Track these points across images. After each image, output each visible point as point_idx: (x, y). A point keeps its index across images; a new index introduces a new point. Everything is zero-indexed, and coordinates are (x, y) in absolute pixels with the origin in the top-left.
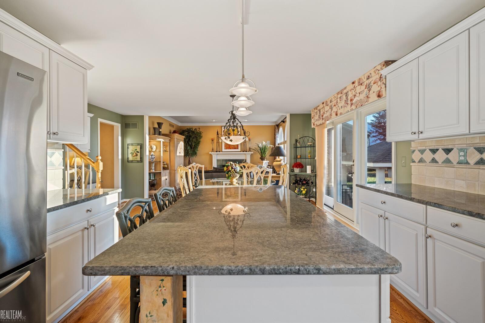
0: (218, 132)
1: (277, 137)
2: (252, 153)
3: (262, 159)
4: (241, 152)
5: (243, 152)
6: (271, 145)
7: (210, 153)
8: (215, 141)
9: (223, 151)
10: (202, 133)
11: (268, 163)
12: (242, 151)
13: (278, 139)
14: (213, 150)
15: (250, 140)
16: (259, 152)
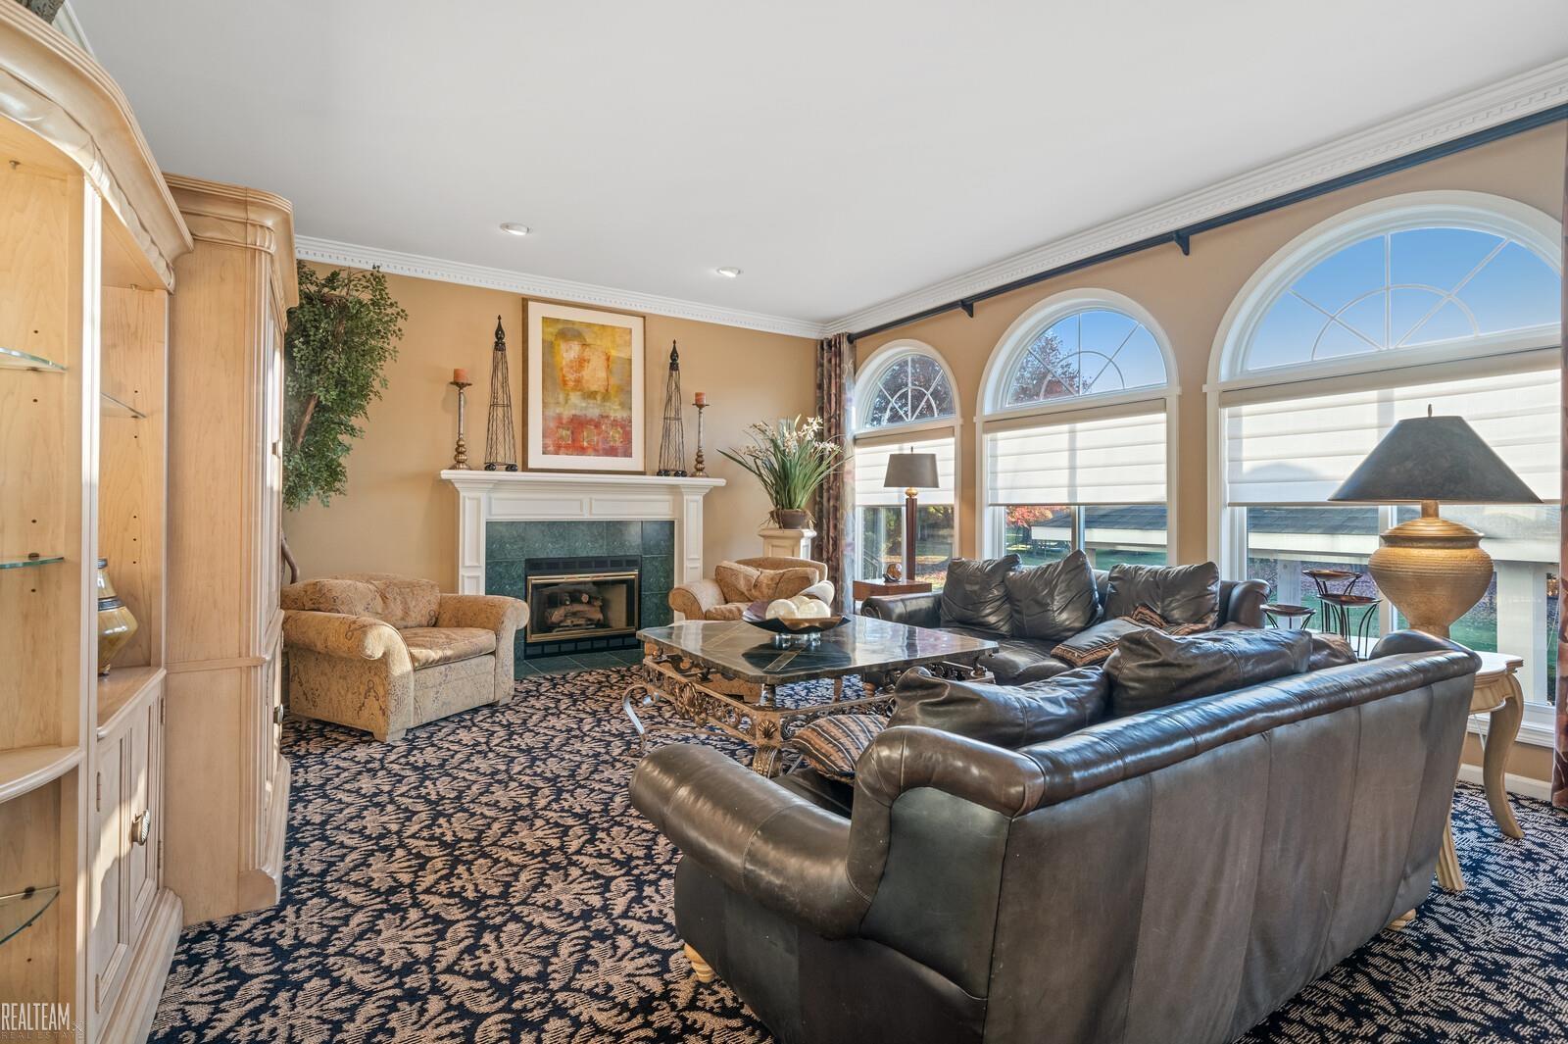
0: (499, 332)
2: (719, 482)
3: (784, 518)
4: (643, 473)
5: (662, 474)
6: (826, 444)
7: (446, 474)
8: (479, 394)
9: (530, 466)
10: (402, 314)
12: (654, 466)
13: (855, 411)
14: (459, 453)
15: (700, 406)
16: (760, 475)
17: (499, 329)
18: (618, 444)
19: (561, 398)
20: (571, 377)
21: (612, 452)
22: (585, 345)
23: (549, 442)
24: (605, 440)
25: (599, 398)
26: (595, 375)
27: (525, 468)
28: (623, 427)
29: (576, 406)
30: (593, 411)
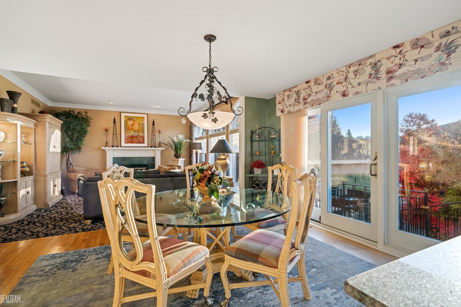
0: (114, 120)
2: (164, 149)
3: (177, 156)
4: (148, 147)
5: (151, 147)
6: (187, 140)
7: (103, 148)
8: (111, 132)
9: (122, 146)
10: (91, 119)
11: (184, 161)
12: (150, 145)
13: (195, 132)
14: (106, 144)
15: (160, 133)
16: (172, 148)
18: (141, 141)
19: (129, 132)
20: (131, 128)
21: (140, 143)
22: (134, 121)
23: (126, 141)
24: (139, 140)
25: (137, 132)
26: (136, 127)
27: (121, 147)
28: (142, 137)
29: (132, 133)
30: (136, 135)
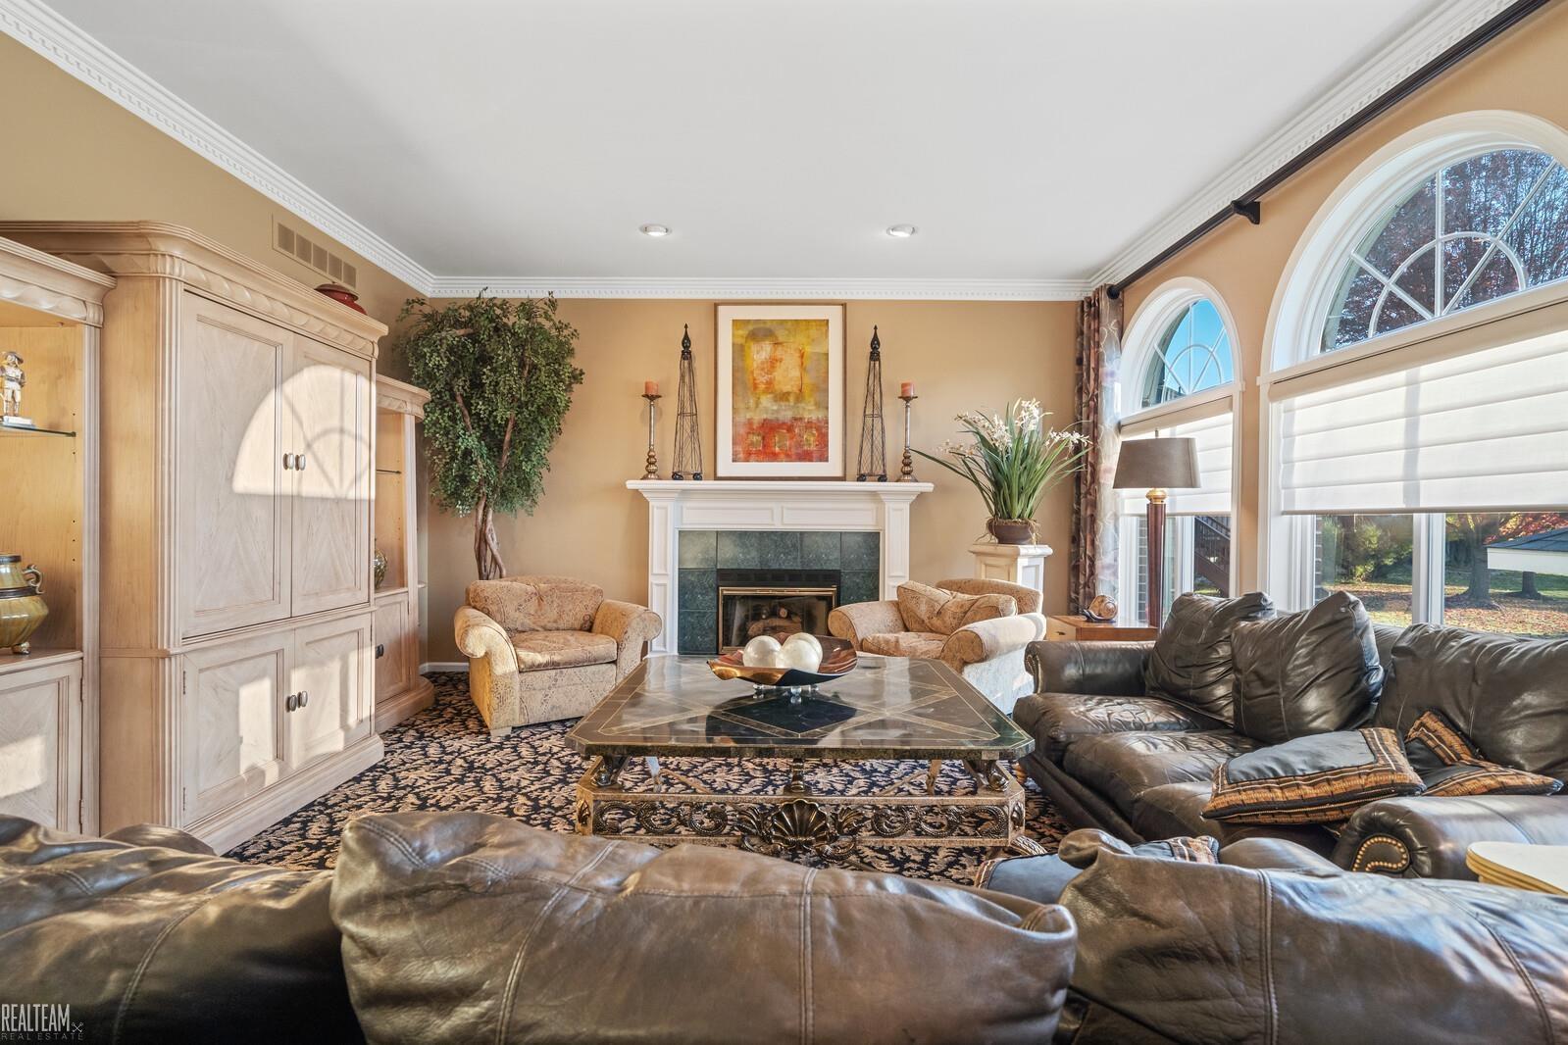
0: (686, 341)
1: (1112, 374)
2: (928, 487)
3: (1006, 530)
4: (843, 479)
5: (861, 478)
6: (1066, 435)
7: (631, 484)
8: (670, 405)
9: (720, 474)
10: (575, 334)
11: (1047, 559)
12: (853, 471)
13: (1118, 387)
14: (650, 464)
15: (907, 399)
16: (976, 482)
17: (686, 338)
18: (813, 448)
19: (752, 402)
20: (762, 379)
21: (805, 457)
22: (777, 344)
23: (739, 449)
24: (799, 445)
25: (792, 399)
26: (788, 375)
27: (717, 478)
28: (818, 429)
29: (767, 408)
30: (786, 415)
